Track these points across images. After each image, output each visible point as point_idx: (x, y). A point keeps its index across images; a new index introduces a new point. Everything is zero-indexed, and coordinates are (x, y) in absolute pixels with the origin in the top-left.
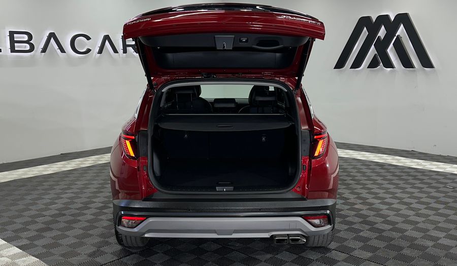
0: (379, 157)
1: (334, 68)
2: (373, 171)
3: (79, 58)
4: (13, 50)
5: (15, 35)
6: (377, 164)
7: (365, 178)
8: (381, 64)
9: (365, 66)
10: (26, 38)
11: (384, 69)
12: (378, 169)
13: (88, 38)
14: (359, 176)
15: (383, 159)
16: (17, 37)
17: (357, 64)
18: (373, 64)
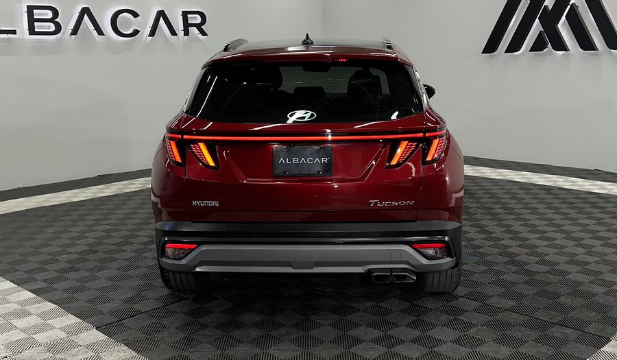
0: (545, 178)
1: (483, 53)
2: (535, 196)
3: (123, 42)
4: (32, 31)
5: (35, 11)
6: (542, 187)
7: (522, 206)
8: (549, 45)
9: (527, 48)
10: (49, 14)
11: (553, 53)
12: (542, 194)
13: (135, 15)
14: (513, 204)
15: (552, 181)
16: (38, 14)
17: (514, 46)
18: (538, 46)
